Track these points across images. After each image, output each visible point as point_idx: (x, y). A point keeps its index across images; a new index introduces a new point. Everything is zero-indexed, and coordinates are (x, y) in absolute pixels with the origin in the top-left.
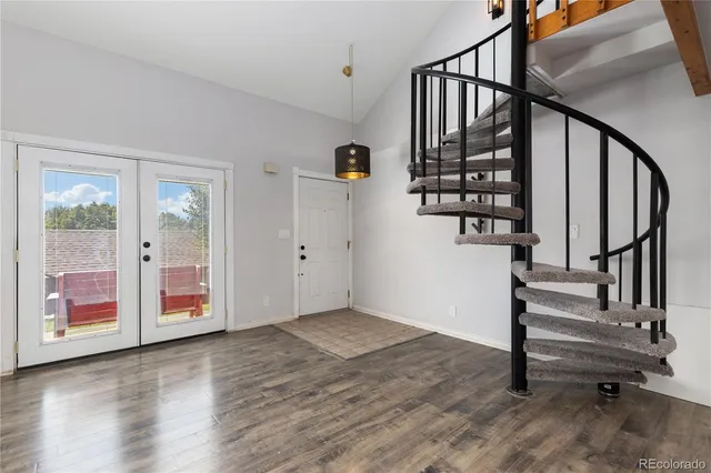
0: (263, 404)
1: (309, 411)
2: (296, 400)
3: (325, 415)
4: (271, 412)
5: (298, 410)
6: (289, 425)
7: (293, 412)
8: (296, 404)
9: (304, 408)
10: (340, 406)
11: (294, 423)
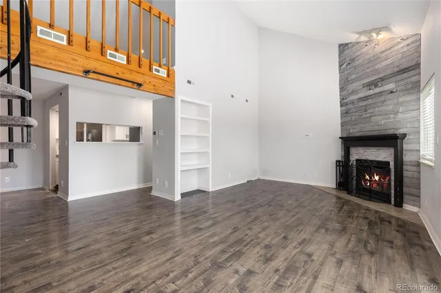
0: (172, 275)
1: (134, 272)
2: (143, 283)
3: (121, 272)
4: (162, 269)
5: (142, 273)
6: (148, 262)
7: (146, 271)
8: (144, 279)
9: (137, 276)
10: (105, 282)
11: (145, 264)
